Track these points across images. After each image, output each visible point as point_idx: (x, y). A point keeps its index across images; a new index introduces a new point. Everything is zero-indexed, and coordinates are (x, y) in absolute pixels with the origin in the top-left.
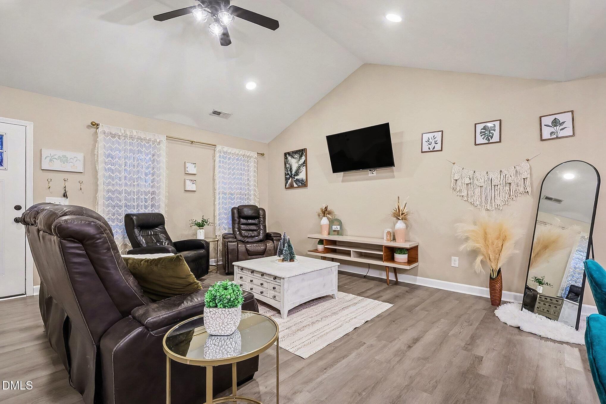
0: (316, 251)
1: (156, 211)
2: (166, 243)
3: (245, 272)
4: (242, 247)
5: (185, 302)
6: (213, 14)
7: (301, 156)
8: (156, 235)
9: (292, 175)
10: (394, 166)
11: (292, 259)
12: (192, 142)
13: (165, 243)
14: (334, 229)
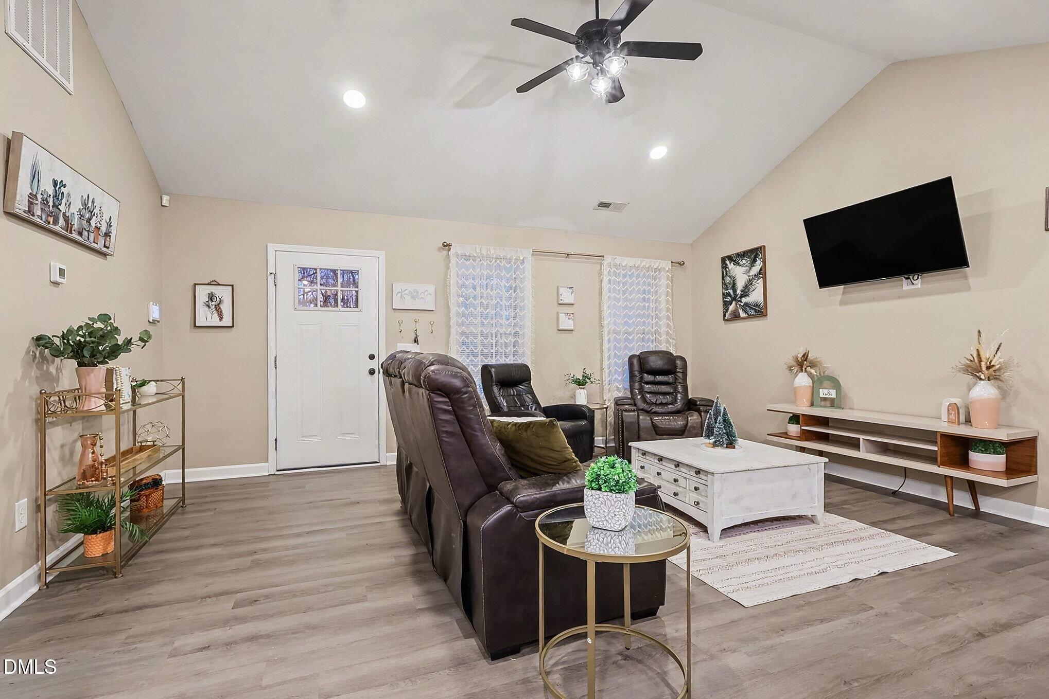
0: (785, 435)
1: (520, 362)
2: (534, 408)
3: (650, 458)
4: (645, 420)
5: (560, 483)
6: (595, 64)
7: (754, 261)
8: (519, 395)
9: (736, 295)
10: (969, 267)
11: (731, 445)
12: (568, 255)
13: (531, 408)
14: (824, 396)
